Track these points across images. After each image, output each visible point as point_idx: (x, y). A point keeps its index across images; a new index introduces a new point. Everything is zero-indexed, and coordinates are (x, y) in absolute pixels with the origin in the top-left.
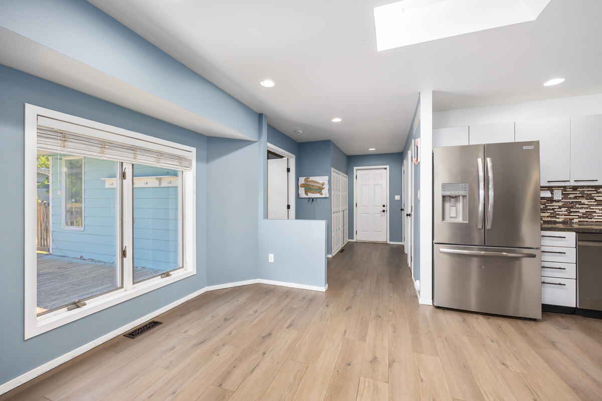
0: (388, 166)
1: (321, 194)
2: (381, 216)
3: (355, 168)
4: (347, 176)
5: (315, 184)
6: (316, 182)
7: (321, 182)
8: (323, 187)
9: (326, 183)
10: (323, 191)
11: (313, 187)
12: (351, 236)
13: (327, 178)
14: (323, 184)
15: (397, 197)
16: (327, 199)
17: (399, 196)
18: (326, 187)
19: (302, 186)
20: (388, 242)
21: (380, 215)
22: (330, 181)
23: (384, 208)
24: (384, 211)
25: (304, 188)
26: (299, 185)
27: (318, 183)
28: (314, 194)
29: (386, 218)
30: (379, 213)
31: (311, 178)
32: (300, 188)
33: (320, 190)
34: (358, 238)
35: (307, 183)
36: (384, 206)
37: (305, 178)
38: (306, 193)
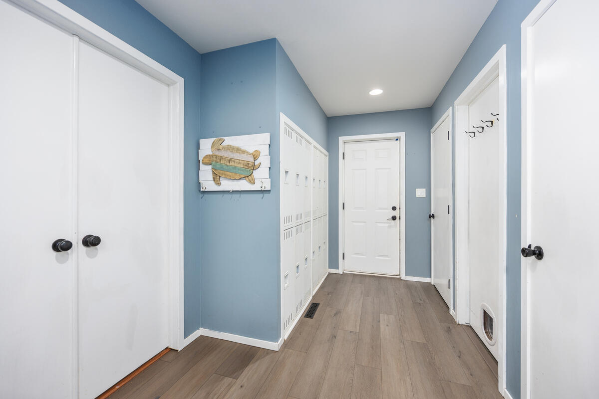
0: (403, 134)
1: (253, 182)
2: (390, 227)
3: (341, 139)
4: (327, 153)
5: (236, 156)
6: (238, 150)
7: (251, 150)
8: (257, 163)
9: (265, 150)
10: (256, 174)
11: (232, 164)
12: (333, 261)
13: (265, 138)
14: (255, 157)
15: (421, 193)
16: (266, 195)
17: (424, 190)
18: (264, 161)
19: (206, 161)
20: (403, 277)
21: (387, 225)
22: (273, 147)
23: (395, 213)
24: (394, 218)
25: (210, 167)
26: (201, 158)
27: (244, 152)
28: (235, 182)
29: (398, 231)
30: (386, 221)
31: (229, 141)
32: (202, 167)
33: (248, 170)
34: (346, 266)
35: (218, 153)
36: (394, 208)
37: (213, 140)
38: (216, 178)
